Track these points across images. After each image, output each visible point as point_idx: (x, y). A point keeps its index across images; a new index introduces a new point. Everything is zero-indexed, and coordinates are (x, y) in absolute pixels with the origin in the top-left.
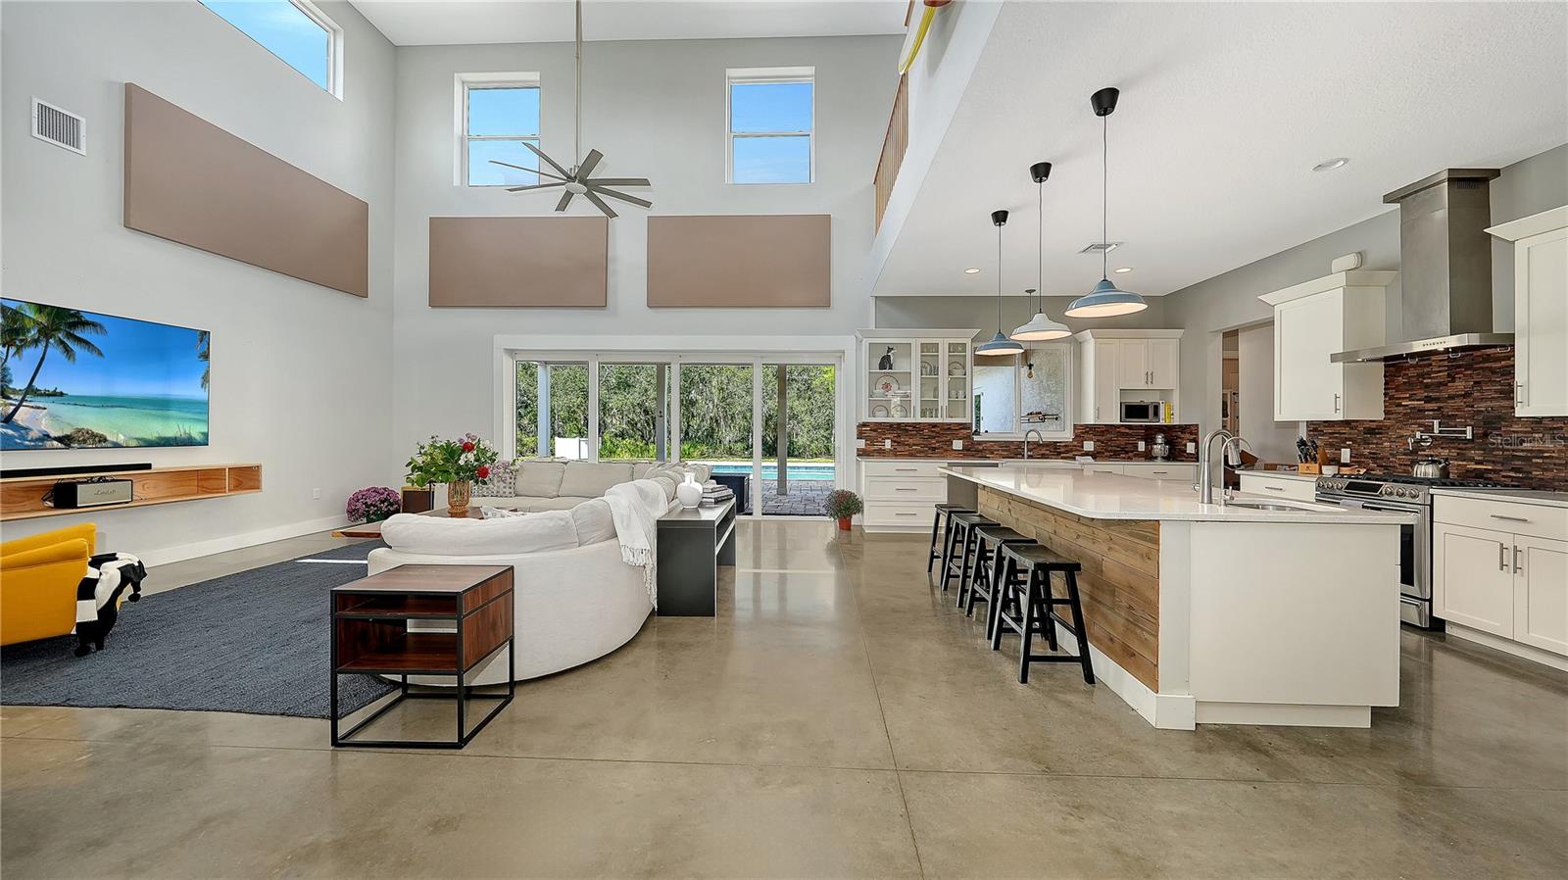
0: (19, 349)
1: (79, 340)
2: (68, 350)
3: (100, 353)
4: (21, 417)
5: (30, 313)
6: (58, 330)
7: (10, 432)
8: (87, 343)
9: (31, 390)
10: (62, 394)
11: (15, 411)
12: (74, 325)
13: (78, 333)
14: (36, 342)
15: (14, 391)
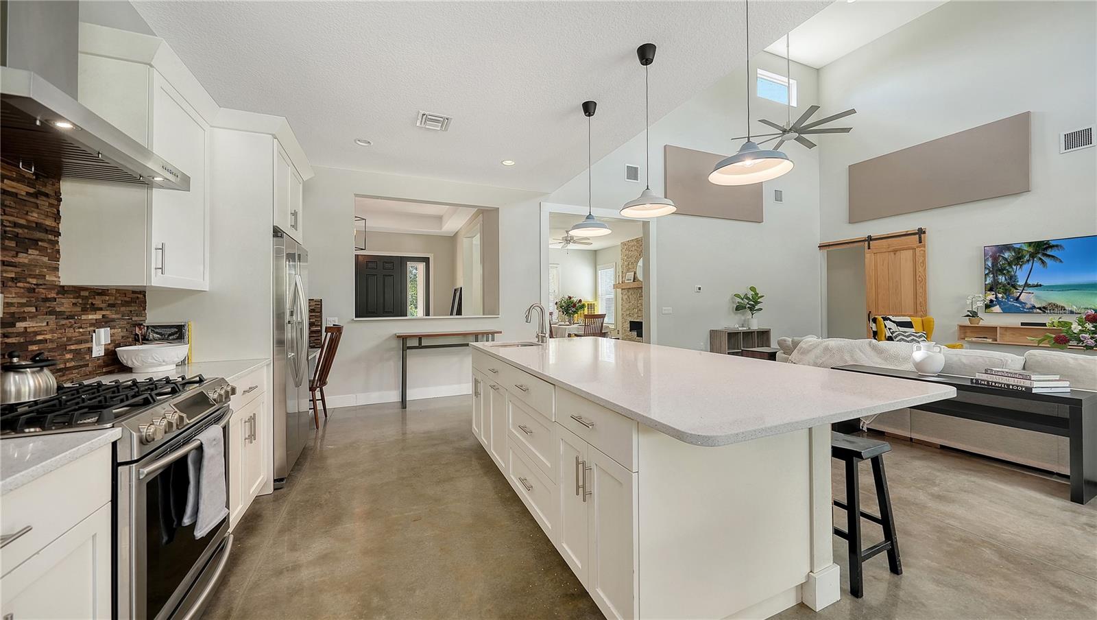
0: (1021, 266)
1: (1049, 256)
2: (1043, 262)
3: (1061, 261)
4: (1022, 298)
5: (1025, 248)
6: (1039, 253)
7: (1018, 305)
8: (1053, 256)
9: (1026, 285)
10: (1041, 285)
11: (1020, 295)
12: (1046, 249)
13: (1049, 252)
14: (1028, 261)
15: (1020, 286)
